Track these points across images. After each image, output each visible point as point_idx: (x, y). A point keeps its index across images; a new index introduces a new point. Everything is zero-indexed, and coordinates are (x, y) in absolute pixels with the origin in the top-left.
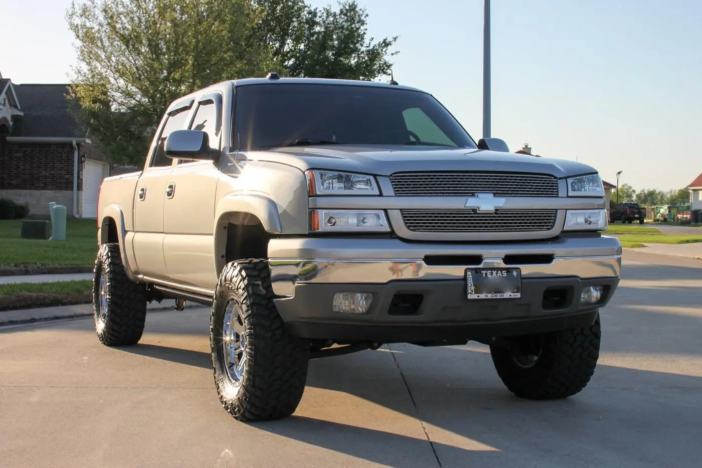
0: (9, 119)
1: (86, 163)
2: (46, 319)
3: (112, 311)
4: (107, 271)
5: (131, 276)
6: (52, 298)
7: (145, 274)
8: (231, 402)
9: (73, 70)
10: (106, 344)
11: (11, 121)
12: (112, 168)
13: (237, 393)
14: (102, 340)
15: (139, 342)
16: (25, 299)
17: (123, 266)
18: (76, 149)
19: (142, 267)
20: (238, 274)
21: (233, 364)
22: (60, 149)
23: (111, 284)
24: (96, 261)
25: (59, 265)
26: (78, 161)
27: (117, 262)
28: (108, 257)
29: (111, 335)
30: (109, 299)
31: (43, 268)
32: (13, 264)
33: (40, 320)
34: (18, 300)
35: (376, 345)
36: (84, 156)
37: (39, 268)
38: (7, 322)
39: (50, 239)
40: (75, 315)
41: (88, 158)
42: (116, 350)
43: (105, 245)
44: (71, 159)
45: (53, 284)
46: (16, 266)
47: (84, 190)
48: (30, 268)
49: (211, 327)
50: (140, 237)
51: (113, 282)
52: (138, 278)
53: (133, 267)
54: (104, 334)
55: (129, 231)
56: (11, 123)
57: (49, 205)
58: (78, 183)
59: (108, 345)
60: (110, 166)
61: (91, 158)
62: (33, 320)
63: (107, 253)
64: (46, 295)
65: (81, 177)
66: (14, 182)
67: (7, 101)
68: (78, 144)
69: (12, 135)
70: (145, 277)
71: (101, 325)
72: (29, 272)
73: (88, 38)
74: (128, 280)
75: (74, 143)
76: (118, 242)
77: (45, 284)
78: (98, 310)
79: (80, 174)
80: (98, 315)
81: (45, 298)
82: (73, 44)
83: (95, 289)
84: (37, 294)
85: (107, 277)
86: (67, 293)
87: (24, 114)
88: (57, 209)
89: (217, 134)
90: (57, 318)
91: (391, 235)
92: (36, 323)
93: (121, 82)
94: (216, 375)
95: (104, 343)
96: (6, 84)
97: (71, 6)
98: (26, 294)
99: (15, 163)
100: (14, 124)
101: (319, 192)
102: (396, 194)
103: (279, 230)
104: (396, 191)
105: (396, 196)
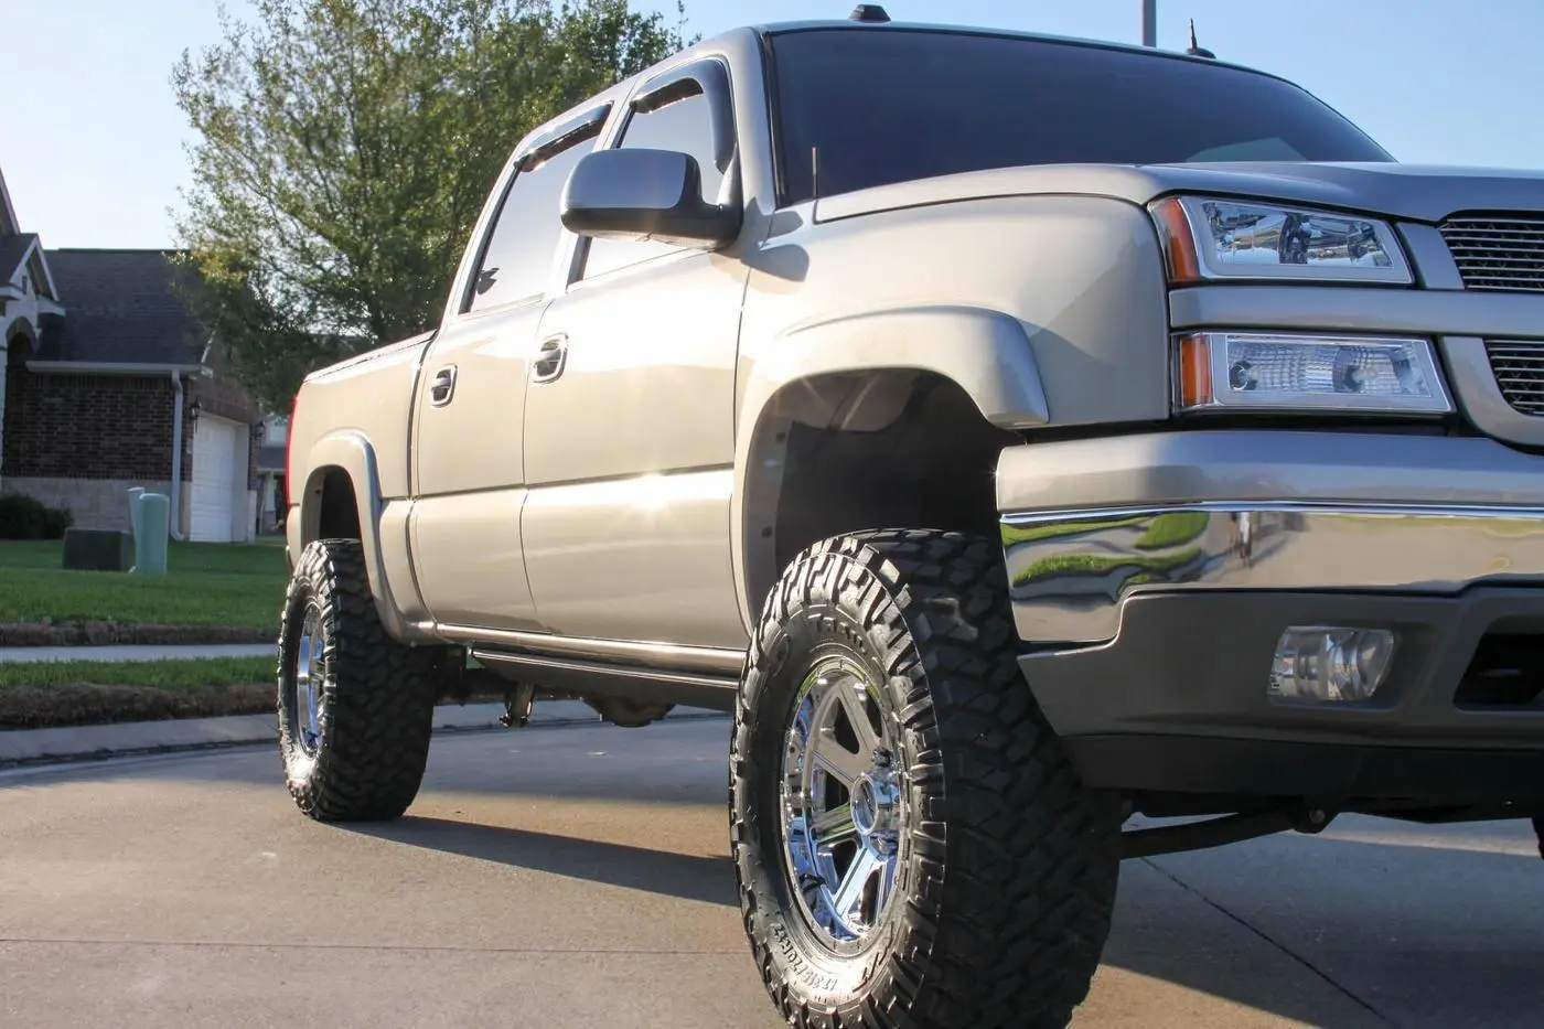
0: (34, 322)
1: (200, 420)
2: (137, 752)
3: (336, 721)
4: (324, 613)
5: (394, 625)
6: (149, 699)
7: (443, 616)
8: (830, 1010)
9: (184, 197)
10: (317, 816)
11: (38, 327)
12: (256, 436)
13: (857, 980)
14: (307, 805)
15: (410, 811)
16: (84, 700)
17: (372, 599)
18: (179, 390)
19: (433, 596)
20: (864, 577)
21: (819, 881)
22: (143, 390)
23: (338, 646)
24: (289, 591)
25: (163, 623)
26: (184, 417)
27: (355, 587)
28: (329, 576)
29: (334, 790)
30: (329, 689)
31: (122, 628)
32: (48, 620)
33: (122, 753)
34: (63, 702)
35: (1321, 815)
36: (196, 406)
37: (111, 629)
38: (38, 758)
39: (131, 570)
40: (210, 743)
41: (206, 410)
42: (349, 833)
43: (316, 544)
44: (168, 412)
45: (151, 665)
46: (55, 622)
47: (194, 481)
48: (91, 628)
49: (737, 757)
50: (428, 513)
51: (343, 642)
52: (417, 629)
53: (403, 599)
54: (314, 788)
55: (393, 499)
56: (38, 332)
57: (128, 493)
58: (182, 464)
59: (322, 819)
60: (251, 431)
61: (212, 411)
62: (102, 755)
63: (326, 564)
64: (136, 690)
65: (188, 452)
66: (43, 460)
67: (29, 283)
68: (184, 379)
69: (42, 356)
70: (441, 627)
71: (301, 766)
72: (88, 640)
73: (219, 126)
74: (386, 636)
75: (176, 376)
76: (358, 535)
77: (131, 665)
78: (292, 725)
79: (188, 443)
80: (293, 736)
81: (131, 700)
82: (184, 144)
83: (283, 665)
84: (114, 688)
85: (325, 629)
86: (188, 686)
87: (67, 312)
88: (147, 503)
89: (721, 166)
90: (164, 749)
91: (1456, 424)
92: (110, 762)
93: (291, 226)
94: (758, 916)
95: (313, 815)
96: (29, 243)
97: (181, 59)
98: (85, 686)
99: (44, 419)
100: (42, 335)
101: (1210, 269)
102: (1467, 282)
103: (1040, 419)
104: (1463, 273)
105: (1467, 290)
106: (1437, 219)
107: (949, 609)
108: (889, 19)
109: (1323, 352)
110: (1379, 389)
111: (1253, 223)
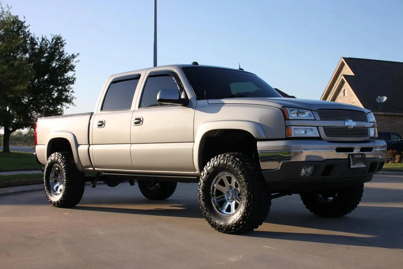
4: (63, 167)
28: (63, 159)
30: (65, 181)
43: (57, 153)
51: (68, 172)
53: (85, 164)
55: (82, 145)
70: (96, 169)
83: (46, 177)
91: (320, 138)
101: (291, 117)
102: (321, 119)
103: (264, 137)
104: (320, 118)
105: (321, 120)
106: (316, 110)
107: (248, 164)
108: (198, 64)
109: (303, 129)
110: (310, 134)
111: (293, 111)
